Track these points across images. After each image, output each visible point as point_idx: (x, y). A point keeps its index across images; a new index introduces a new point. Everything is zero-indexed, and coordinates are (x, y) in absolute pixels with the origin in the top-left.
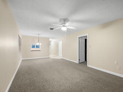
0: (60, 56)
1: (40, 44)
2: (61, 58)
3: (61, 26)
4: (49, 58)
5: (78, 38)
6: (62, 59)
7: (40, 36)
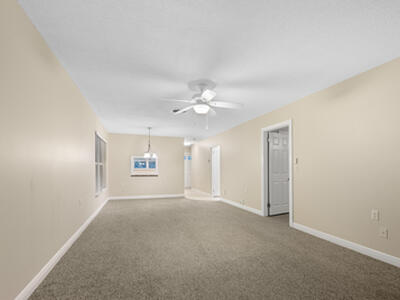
0: (216, 195)
1: (154, 156)
2: (218, 199)
3: (193, 101)
4: (183, 197)
5: (262, 135)
6: (220, 202)
7: (154, 133)
